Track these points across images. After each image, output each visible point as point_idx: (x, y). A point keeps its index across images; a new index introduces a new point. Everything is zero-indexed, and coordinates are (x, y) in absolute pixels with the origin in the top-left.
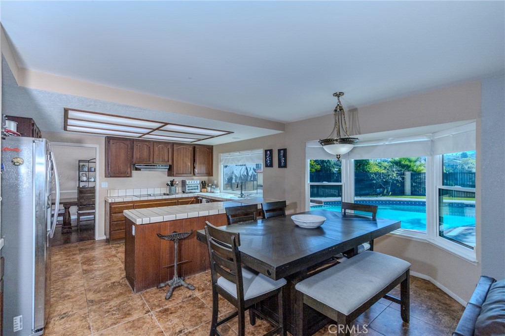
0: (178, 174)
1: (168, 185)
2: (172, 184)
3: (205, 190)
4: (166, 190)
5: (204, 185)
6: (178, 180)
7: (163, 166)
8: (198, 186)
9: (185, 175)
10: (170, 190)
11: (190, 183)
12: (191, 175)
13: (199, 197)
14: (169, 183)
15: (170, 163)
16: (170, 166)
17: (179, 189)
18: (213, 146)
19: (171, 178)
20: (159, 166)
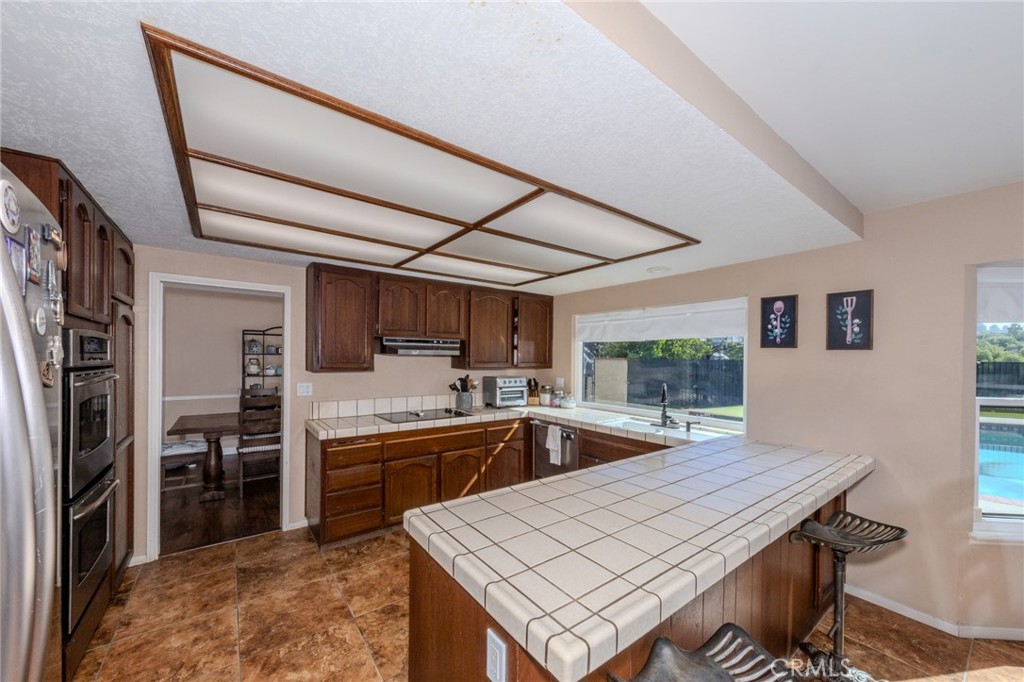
0: (482, 364)
1: (453, 387)
2: (465, 385)
3: (537, 399)
4: (448, 400)
5: (534, 388)
6: (476, 377)
7: (446, 343)
8: (522, 392)
9: (495, 365)
10: (459, 401)
11: (507, 385)
12: (506, 365)
13: (532, 419)
14: (458, 384)
15: (463, 336)
16: (463, 343)
17: (477, 398)
18: (552, 298)
19: (462, 373)
20: (438, 342)
